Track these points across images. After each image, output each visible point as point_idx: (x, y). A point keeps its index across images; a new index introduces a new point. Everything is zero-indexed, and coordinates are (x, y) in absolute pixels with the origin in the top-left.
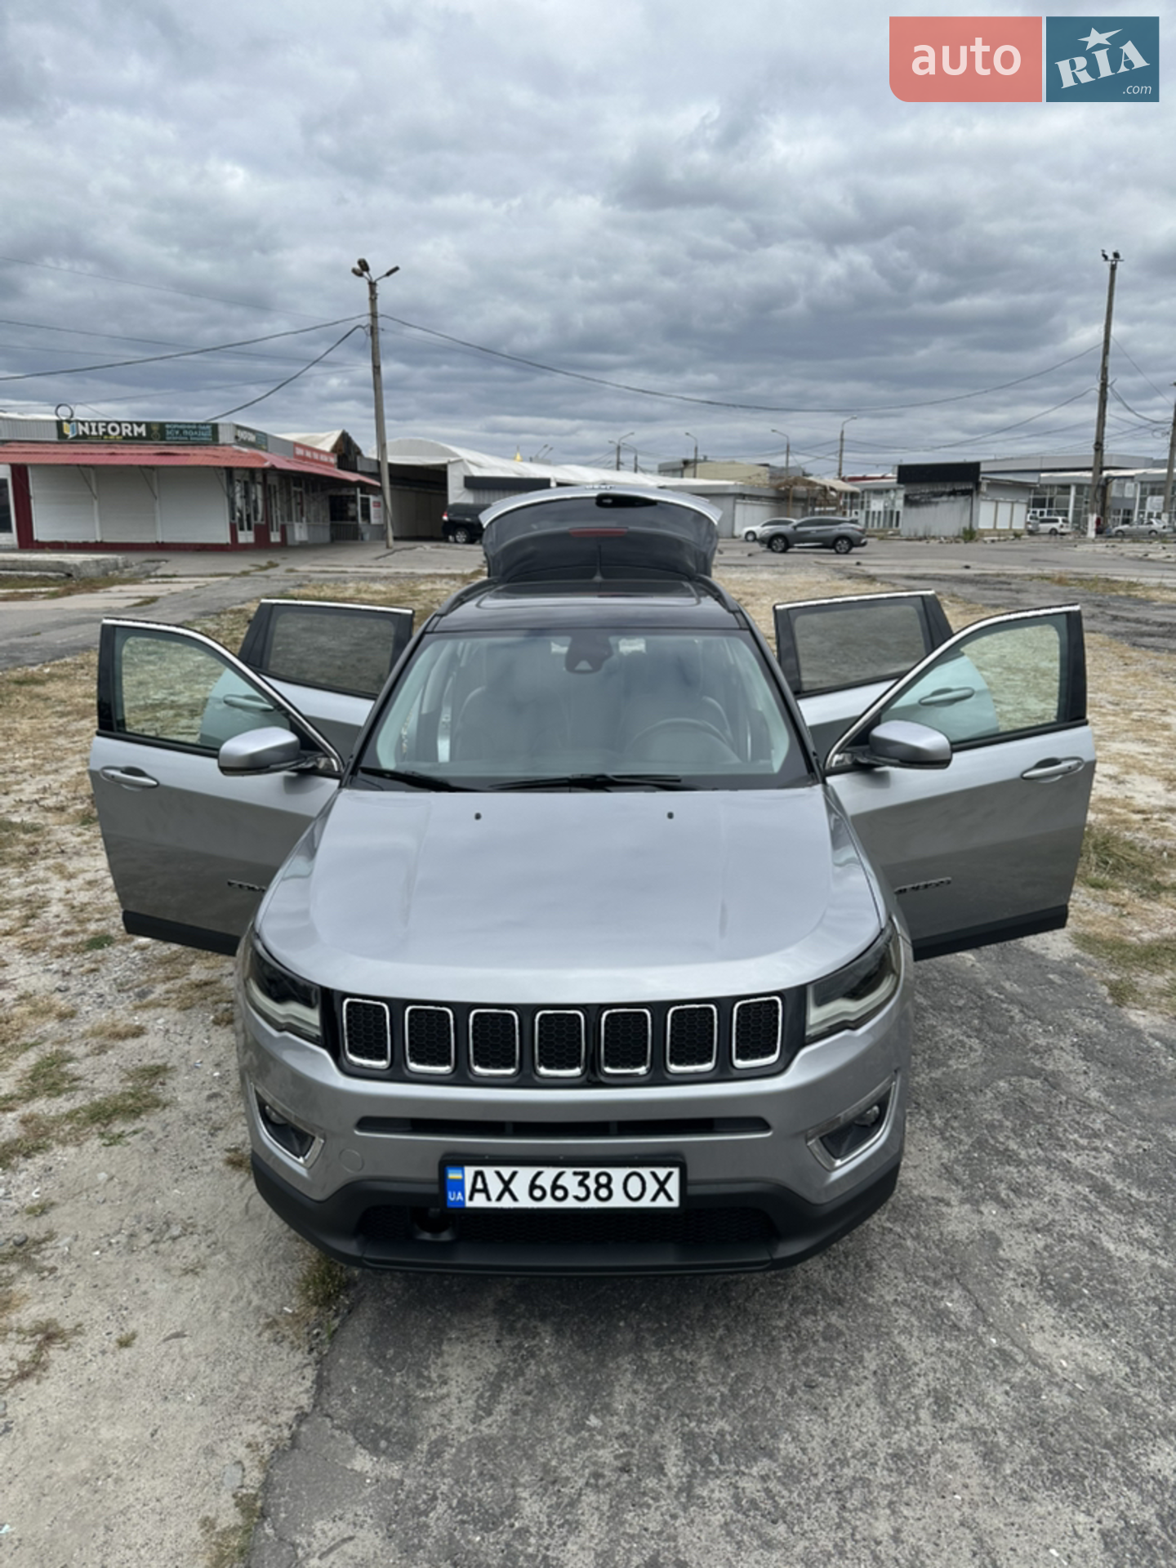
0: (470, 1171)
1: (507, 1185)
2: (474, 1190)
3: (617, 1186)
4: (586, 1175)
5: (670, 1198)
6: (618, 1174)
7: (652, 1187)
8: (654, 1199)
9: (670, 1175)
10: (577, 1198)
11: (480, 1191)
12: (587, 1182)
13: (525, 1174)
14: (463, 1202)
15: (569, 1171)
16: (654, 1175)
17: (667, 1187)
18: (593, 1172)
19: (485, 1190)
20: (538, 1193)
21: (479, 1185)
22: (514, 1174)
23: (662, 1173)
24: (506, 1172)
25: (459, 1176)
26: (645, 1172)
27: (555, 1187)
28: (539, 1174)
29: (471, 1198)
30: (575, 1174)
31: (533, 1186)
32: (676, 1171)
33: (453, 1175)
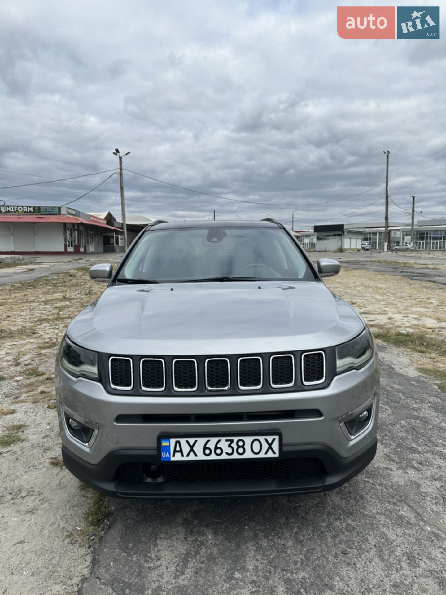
0: (173, 441)
1: (192, 447)
2: (175, 451)
3: (247, 447)
4: (232, 441)
5: (274, 453)
6: (248, 440)
7: (265, 446)
8: (266, 453)
9: (274, 439)
10: (227, 453)
11: (178, 451)
12: (232, 445)
13: (201, 441)
14: (170, 458)
15: (223, 439)
16: (266, 440)
17: (273, 446)
18: (236, 439)
19: (181, 451)
20: (207, 452)
21: (178, 449)
22: (196, 441)
23: (270, 438)
24: (192, 441)
25: (168, 444)
26: (262, 438)
27: (216, 448)
28: (208, 441)
29: (174, 456)
30: (227, 440)
31: (205, 448)
32: (277, 437)
33: (164, 444)
